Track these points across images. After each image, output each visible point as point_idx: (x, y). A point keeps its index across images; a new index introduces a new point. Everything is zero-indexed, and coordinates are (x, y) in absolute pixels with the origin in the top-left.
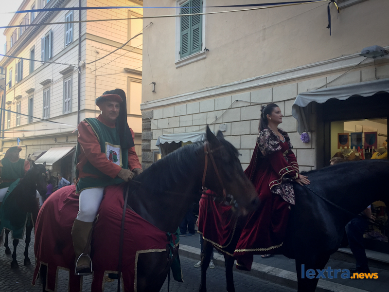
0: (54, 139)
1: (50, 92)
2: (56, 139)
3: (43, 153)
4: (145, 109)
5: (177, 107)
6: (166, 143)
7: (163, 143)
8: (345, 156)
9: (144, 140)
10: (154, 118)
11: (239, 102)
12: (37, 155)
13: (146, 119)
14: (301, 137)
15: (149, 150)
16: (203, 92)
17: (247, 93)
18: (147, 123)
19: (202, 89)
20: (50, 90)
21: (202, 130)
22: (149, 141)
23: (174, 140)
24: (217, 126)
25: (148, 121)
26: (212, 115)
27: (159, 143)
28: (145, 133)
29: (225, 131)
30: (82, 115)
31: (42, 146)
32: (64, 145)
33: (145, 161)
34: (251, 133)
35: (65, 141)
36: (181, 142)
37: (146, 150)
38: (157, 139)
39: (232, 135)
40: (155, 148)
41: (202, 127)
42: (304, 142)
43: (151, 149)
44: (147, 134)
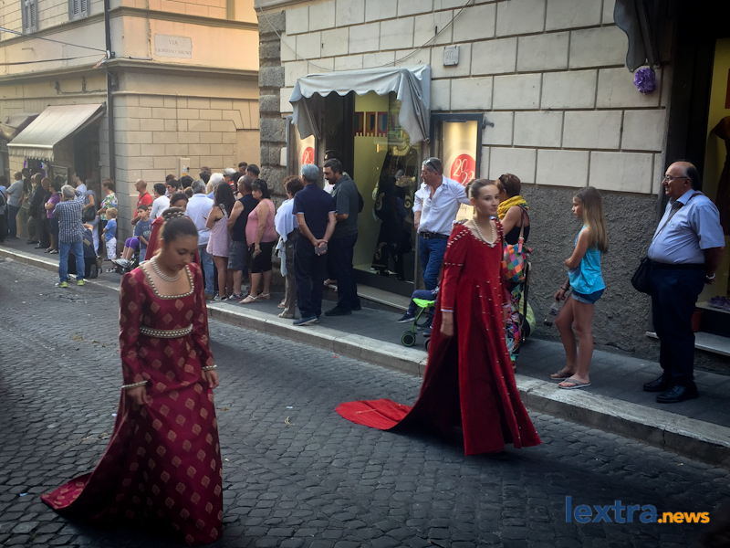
0: (54, 85)
2: (59, 84)
3: (31, 119)
4: (265, 8)
5: (341, 1)
6: (316, 95)
7: (308, 95)
9: (265, 89)
10: (288, 32)
12: (17, 124)
13: (269, 34)
14: (635, 80)
15: (278, 114)
18: (271, 45)
21: (400, 61)
22: (277, 90)
23: (335, 89)
24: (438, 52)
25: (274, 38)
26: (426, 23)
27: (297, 95)
28: (266, 69)
29: (455, 65)
30: (115, 22)
31: (27, 102)
32: (77, 100)
33: (268, 139)
34: (519, 70)
35: (81, 89)
36: (352, 94)
37: (270, 112)
38: (294, 84)
39: (474, 76)
40: (289, 108)
41: (401, 55)
42: (641, 91)
43: (282, 111)
44: (272, 72)
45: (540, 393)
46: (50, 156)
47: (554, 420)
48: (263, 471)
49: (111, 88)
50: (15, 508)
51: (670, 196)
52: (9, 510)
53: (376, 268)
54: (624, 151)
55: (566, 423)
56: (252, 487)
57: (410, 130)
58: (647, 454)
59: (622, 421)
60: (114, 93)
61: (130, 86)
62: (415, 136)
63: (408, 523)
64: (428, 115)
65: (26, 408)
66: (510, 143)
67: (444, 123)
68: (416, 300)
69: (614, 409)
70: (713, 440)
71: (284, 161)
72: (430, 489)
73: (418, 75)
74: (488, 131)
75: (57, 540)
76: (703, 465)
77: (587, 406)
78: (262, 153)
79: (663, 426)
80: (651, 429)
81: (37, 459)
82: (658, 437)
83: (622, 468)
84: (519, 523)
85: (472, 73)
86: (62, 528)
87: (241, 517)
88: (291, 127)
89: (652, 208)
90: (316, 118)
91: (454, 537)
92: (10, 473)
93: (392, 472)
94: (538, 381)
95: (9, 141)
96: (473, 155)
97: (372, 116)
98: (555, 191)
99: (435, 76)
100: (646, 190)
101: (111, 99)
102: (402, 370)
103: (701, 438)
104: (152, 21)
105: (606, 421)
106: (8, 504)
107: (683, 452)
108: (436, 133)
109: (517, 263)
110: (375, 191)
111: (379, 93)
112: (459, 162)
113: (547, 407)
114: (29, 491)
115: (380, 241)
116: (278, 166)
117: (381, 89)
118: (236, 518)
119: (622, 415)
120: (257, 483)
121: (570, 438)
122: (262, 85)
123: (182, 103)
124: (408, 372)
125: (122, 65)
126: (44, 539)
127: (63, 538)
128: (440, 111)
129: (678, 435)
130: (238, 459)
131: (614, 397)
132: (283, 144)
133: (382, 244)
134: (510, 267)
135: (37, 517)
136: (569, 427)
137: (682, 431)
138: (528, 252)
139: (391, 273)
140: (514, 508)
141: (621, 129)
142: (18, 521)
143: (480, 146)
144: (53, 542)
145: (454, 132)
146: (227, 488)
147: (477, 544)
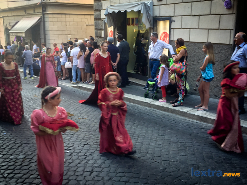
2: (25, 10)
3: (17, 23)
6: (114, 12)
7: (111, 12)
9: (96, 10)
12: (12, 24)
14: (224, 4)
15: (100, 19)
22: (100, 11)
23: (120, 10)
27: (107, 12)
28: (96, 4)
29: (161, 1)
31: (15, 17)
32: (32, 16)
33: (97, 28)
34: (184, 2)
35: (33, 12)
36: (126, 11)
37: (98, 19)
38: (106, 9)
39: (168, 4)
40: (104, 17)
42: (227, 8)
43: (102, 18)
44: (98, 4)
45: (191, 113)
46: (24, 35)
47: (196, 122)
49: (43, 11)
50: (18, 151)
51: (236, 45)
52: (16, 151)
53: (135, 72)
54: (221, 29)
55: (200, 122)
56: (95, 144)
57: (146, 24)
60: (44, 13)
61: (50, 10)
62: (148, 26)
63: (147, 155)
64: (152, 19)
66: (180, 28)
67: (158, 21)
68: (149, 82)
71: (103, 36)
72: (154, 144)
73: (148, 4)
74: (173, 23)
77: (207, 117)
78: (95, 33)
84: (185, 155)
85: (168, 3)
86: (33, 157)
87: (92, 153)
88: (105, 24)
89: (230, 49)
90: (113, 20)
91: (163, 159)
92: (15, 140)
93: (141, 139)
94: (191, 108)
95: (10, 30)
96: (168, 32)
97: (133, 19)
98: (196, 44)
99: (154, 4)
100: (228, 43)
101: (44, 15)
102: (144, 106)
106: (16, 150)
108: (155, 25)
109: (183, 69)
110: (134, 45)
111: (135, 11)
112: (163, 35)
113: (194, 117)
114: (22, 145)
115: (136, 62)
116: (101, 37)
117: (136, 9)
118: (90, 153)
121: (201, 127)
122: (94, 9)
123: (67, 16)
124: (146, 106)
125: (47, 3)
126: (28, 160)
128: (156, 17)
130: (90, 135)
132: (103, 29)
133: (137, 63)
134: (181, 70)
135: (25, 153)
136: (201, 124)
138: (187, 65)
139: (140, 73)
140: (182, 150)
141: (220, 22)
142: (19, 155)
143: (170, 29)
144: (31, 161)
145: (161, 24)
146: (87, 144)
147: (170, 161)
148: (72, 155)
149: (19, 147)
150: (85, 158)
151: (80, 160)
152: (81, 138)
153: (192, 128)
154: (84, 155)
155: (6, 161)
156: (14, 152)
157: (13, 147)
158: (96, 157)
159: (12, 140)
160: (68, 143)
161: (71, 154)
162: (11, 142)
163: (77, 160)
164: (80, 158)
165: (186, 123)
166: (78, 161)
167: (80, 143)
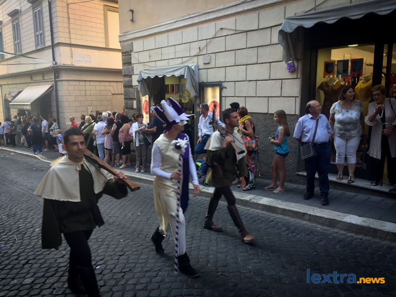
0: (30, 77)
1: (19, 24)
2: (32, 76)
3: (20, 92)
4: (124, 41)
5: (158, 37)
6: (149, 77)
7: (145, 78)
8: (330, 85)
9: (125, 76)
10: (134, 51)
11: (223, 30)
12: (14, 94)
13: (126, 52)
14: (287, 67)
15: (131, 86)
16: (185, 19)
17: (232, 19)
18: (127, 57)
19: (183, 17)
20: (19, 22)
21: (185, 62)
22: (130, 76)
23: (157, 75)
24: (201, 58)
25: (128, 54)
26: (195, 46)
27: (140, 78)
28: (125, 67)
29: (209, 63)
30: (57, 49)
31: (17, 85)
32: (40, 83)
33: (128, 97)
34: (236, 64)
35: (42, 79)
37: (128, 86)
38: (138, 73)
39: (217, 68)
40: (137, 83)
41: (184, 59)
42: (289, 72)
43: (133, 85)
44: (128, 68)
45: (255, 201)
47: (262, 212)
48: (139, 245)
49: (55, 77)
50: (23, 271)
52: (20, 272)
54: (283, 97)
55: (267, 213)
56: (135, 253)
57: (190, 91)
58: (304, 225)
59: (291, 211)
60: (57, 80)
61: (64, 76)
62: (193, 94)
63: (209, 265)
64: (198, 85)
65: (25, 221)
66: (234, 96)
67: (205, 87)
69: (287, 206)
70: (332, 217)
71: (135, 106)
72: (216, 248)
73: (193, 67)
74: (224, 90)
75: (44, 286)
76: (328, 228)
77: (276, 206)
78: (125, 103)
79: (309, 213)
80: (304, 214)
81: (31, 246)
82: (308, 217)
83: (294, 232)
84: (258, 262)
85: (217, 66)
86: (46, 280)
87: (132, 268)
88: (138, 92)
90: (149, 87)
91: (230, 270)
92: (19, 254)
93: (197, 241)
95: (10, 102)
96: (218, 101)
97: (173, 86)
98: (254, 115)
99: (200, 68)
100: (294, 113)
101: (56, 82)
103: (326, 217)
104: (73, 48)
105: (284, 212)
106: (19, 270)
107: (318, 223)
108: (202, 93)
111: (176, 76)
112: (212, 104)
113: (258, 207)
114: (29, 262)
116: (132, 109)
117: (177, 74)
118: (129, 269)
119: (291, 209)
120: (137, 251)
121: (269, 220)
122: (124, 74)
123: (88, 83)
125: (60, 67)
126: (38, 286)
127: (47, 285)
128: (203, 83)
129: (316, 216)
130: (127, 240)
131: (286, 201)
132: (134, 99)
135: (34, 275)
136: (269, 215)
137: (318, 214)
140: (254, 254)
141: (282, 88)
142: (24, 278)
143: (221, 97)
144: (42, 288)
145: (209, 92)
146: (123, 255)
147: (241, 273)
148: (103, 273)
149: (24, 265)
150: (123, 277)
151: (115, 281)
152: (114, 246)
153: (257, 221)
154: (121, 272)
155: (5, 288)
156: (18, 273)
157: (16, 267)
158: (137, 275)
159: (15, 254)
160: (97, 254)
161: (102, 271)
162: (12, 259)
163: (111, 281)
164: (114, 277)
165: (250, 215)
166: (113, 282)
167: (113, 253)
